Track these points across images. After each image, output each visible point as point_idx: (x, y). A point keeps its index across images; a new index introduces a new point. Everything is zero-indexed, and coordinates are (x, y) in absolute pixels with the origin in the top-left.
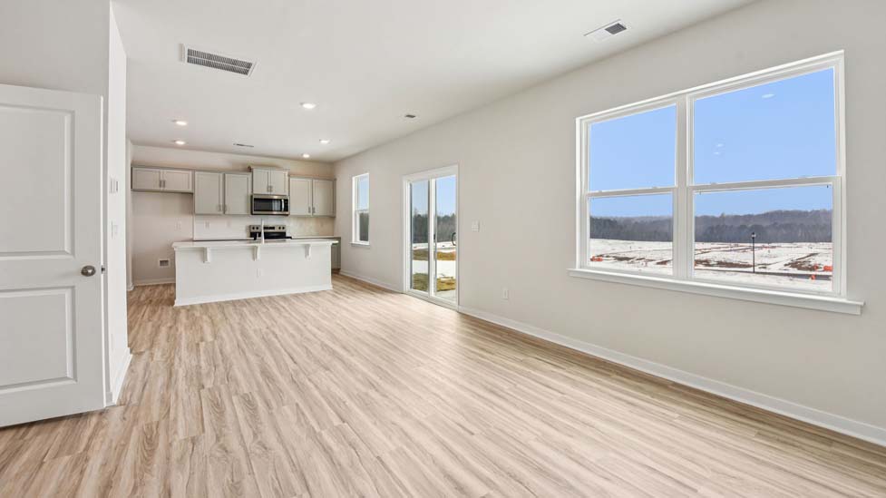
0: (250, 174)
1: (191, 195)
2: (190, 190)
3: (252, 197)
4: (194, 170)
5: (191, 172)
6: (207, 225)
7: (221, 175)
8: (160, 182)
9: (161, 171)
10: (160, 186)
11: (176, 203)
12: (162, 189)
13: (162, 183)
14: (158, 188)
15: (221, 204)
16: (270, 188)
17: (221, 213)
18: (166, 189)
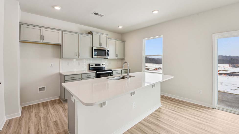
0: (91, 35)
1: (60, 46)
2: (60, 43)
3: (92, 48)
4: (62, 31)
5: (60, 32)
6: (68, 65)
7: (77, 35)
8: (41, 36)
9: (41, 29)
10: (41, 39)
11: (50, 50)
12: (42, 41)
13: (42, 37)
14: (39, 40)
15: (77, 52)
16: (100, 44)
17: (77, 57)
18: (44, 41)
